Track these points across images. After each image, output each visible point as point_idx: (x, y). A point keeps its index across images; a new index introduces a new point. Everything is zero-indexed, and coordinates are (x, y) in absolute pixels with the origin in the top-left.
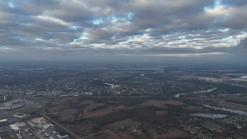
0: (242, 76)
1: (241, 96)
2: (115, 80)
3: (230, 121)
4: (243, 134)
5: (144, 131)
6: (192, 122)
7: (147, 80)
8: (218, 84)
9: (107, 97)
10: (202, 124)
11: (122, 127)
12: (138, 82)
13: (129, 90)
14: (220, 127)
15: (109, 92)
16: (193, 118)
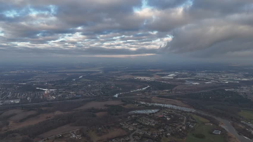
0: (169, 74)
1: (169, 92)
2: (49, 84)
3: (161, 114)
4: (171, 125)
5: (84, 136)
6: (130, 119)
7: (85, 82)
8: (151, 82)
9: (40, 103)
10: (139, 120)
11: (59, 135)
12: (76, 85)
13: (66, 94)
14: (153, 121)
15: (41, 97)
16: (131, 115)
